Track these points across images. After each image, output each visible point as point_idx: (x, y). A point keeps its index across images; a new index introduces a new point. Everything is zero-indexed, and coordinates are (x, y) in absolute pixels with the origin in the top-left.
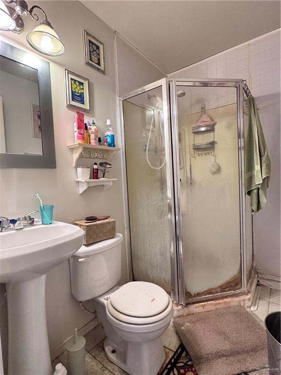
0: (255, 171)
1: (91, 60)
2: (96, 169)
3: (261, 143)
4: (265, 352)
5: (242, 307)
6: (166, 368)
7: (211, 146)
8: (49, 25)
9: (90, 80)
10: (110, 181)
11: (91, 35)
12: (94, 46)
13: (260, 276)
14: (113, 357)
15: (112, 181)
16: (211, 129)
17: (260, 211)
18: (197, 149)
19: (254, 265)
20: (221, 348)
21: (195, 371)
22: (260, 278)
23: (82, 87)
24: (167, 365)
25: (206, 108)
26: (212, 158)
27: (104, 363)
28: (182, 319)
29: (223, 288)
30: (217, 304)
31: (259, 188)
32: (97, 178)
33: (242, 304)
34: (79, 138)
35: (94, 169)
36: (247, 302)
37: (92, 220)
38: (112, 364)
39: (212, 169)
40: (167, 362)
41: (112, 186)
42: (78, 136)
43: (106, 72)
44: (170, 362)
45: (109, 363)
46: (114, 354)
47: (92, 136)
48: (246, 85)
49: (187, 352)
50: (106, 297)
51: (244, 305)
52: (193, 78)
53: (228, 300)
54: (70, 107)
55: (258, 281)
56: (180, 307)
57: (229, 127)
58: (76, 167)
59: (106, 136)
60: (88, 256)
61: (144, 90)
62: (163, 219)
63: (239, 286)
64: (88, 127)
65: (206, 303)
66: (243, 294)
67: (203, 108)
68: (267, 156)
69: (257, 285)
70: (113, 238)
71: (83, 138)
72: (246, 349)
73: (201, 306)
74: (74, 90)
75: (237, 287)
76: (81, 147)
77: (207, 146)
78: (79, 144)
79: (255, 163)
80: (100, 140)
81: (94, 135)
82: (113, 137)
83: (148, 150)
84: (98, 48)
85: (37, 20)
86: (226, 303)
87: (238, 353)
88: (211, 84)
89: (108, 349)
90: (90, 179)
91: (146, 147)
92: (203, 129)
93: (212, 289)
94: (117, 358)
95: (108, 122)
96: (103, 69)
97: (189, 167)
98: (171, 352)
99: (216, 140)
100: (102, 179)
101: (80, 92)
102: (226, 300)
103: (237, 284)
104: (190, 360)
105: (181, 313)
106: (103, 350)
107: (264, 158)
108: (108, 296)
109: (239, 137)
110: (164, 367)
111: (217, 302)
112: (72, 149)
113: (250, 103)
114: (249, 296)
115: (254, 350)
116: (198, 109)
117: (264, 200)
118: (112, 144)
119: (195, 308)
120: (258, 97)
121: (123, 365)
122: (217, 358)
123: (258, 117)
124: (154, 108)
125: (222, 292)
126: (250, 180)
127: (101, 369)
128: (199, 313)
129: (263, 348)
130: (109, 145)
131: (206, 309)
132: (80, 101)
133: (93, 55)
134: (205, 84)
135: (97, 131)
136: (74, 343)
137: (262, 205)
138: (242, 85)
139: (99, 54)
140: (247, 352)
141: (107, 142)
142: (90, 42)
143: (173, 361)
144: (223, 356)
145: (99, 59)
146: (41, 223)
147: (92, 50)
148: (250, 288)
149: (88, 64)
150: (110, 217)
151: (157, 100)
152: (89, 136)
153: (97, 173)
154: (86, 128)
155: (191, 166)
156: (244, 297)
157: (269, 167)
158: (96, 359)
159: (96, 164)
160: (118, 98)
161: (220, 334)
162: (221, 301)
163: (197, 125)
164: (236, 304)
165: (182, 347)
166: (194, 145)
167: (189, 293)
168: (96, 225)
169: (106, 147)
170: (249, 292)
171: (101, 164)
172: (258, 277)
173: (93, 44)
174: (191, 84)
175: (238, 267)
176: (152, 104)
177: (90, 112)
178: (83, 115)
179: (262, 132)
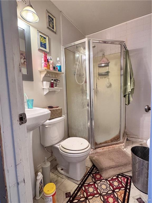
0: (128, 86)
1: (49, 26)
2: (52, 83)
3: (131, 72)
4: (131, 165)
5: (120, 148)
6: (87, 174)
7: (107, 74)
8: (31, 6)
9: (49, 37)
10: (59, 89)
11: (49, 13)
12: (51, 18)
13: (128, 136)
14: (62, 172)
15: (60, 89)
16: (107, 65)
17: (129, 105)
18: (100, 75)
19: (126, 131)
20: (111, 165)
21: (100, 174)
22: (128, 137)
23: (45, 40)
24: (88, 173)
25: (105, 54)
26: (108, 79)
27: (58, 175)
28: (93, 155)
29: (112, 140)
30: (109, 148)
31: (129, 94)
32: (53, 87)
33: (120, 147)
34: (45, 66)
35: (51, 82)
36: (122, 146)
37: (51, 108)
38: (62, 175)
39: (107, 85)
40: (87, 172)
41: (60, 91)
42: (44, 65)
43: (56, 33)
44: (89, 172)
45: (60, 174)
46: (62, 170)
47: (51, 66)
48: (125, 44)
49: (96, 167)
50: (58, 144)
51: (121, 148)
52: (99, 39)
53: (114, 146)
54: (40, 50)
55: (127, 138)
56: (92, 150)
57: (116, 65)
58: (43, 81)
59: (56, 66)
60: (50, 125)
61: (75, 44)
62: (85, 109)
63: (119, 140)
64: (49, 61)
65: (104, 148)
66: (121, 143)
67: (103, 54)
68: (134, 79)
69: (127, 140)
70: (61, 117)
71: (47, 66)
72: (122, 164)
73: (102, 149)
74: (41, 42)
75: (118, 140)
76: (46, 71)
77: (105, 74)
78: (45, 69)
79: (128, 82)
80: (54, 68)
81: (52, 65)
82: (60, 67)
83: (77, 74)
84: (53, 19)
85: (26, 4)
86: (113, 147)
87: (119, 166)
88: (108, 42)
89: (59, 169)
90: (50, 87)
91: (75, 73)
92: (103, 65)
93: (107, 141)
94: (64, 172)
95: (58, 59)
96: (55, 31)
97: (96, 84)
98: (89, 168)
99: (109, 71)
100: (55, 88)
101: (44, 42)
102: (113, 146)
103: (118, 139)
104: (98, 170)
105: (92, 152)
106: (57, 169)
107: (132, 79)
108: (60, 144)
109: (121, 69)
110: (86, 174)
111: (109, 147)
112: (41, 72)
113: (127, 53)
114: (123, 144)
115: (125, 165)
116: (101, 54)
117: (131, 99)
118: (60, 70)
119: (99, 150)
120: (130, 50)
121: (67, 174)
122: (110, 169)
123: (130, 60)
124: (79, 53)
125: (111, 142)
126: (125, 90)
127: (56, 177)
128: (101, 152)
129: (129, 164)
130: (59, 71)
131: (104, 150)
132: (44, 47)
133: (51, 23)
134: (105, 42)
135: (53, 63)
136: (45, 164)
137: (130, 102)
138: (123, 44)
139: (53, 23)
140: (123, 166)
141: (57, 69)
142: (49, 16)
143: (90, 171)
144: (112, 168)
145: (53, 26)
146: (27, 108)
147: (50, 21)
148: (124, 141)
149: (48, 28)
150: (59, 107)
151: (81, 49)
152: (49, 65)
153: (53, 84)
154: (48, 62)
155: (97, 83)
156: (121, 144)
157: (134, 83)
158: (54, 173)
159: (52, 80)
160: (62, 47)
161: (110, 160)
162: (111, 146)
163: (100, 63)
164: (117, 147)
165: (94, 166)
166: (99, 73)
167: (96, 143)
168: (53, 110)
169: (57, 72)
170: (123, 142)
171: (55, 80)
172: (127, 136)
173: (50, 17)
174: (98, 42)
175: (119, 130)
176: (79, 51)
177: (49, 53)
178: (47, 55)
179: (132, 67)
